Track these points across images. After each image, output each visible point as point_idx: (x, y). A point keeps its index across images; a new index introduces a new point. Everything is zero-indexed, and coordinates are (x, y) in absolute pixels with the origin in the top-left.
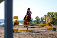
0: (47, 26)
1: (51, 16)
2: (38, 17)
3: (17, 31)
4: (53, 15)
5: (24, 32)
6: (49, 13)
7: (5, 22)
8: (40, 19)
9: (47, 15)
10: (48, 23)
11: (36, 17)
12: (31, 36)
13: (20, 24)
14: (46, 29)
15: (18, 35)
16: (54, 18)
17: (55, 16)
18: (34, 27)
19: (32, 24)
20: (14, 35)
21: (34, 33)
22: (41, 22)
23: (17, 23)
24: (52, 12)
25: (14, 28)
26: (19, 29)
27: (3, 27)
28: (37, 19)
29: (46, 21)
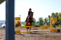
0: (51, 28)
1: (56, 17)
2: (42, 18)
3: (19, 33)
4: (58, 16)
5: (26, 34)
6: (53, 14)
7: (6, 23)
8: (44, 20)
9: (51, 16)
10: (52, 25)
11: (40, 18)
12: (34, 38)
13: (22, 25)
14: (50, 30)
15: (20, 37)
16: (59, 19)
17: (59, 17)
18: (37, 29)
19: (35, 25)
20: (16, 37)
21: (37, 35)
22: (44, 23)
23: (19, 25)
24: (57, 13)
25: (16, 29)
26: (21, 31)
27: (4, 28)
28: (41, 20)
29: (50, 22)
